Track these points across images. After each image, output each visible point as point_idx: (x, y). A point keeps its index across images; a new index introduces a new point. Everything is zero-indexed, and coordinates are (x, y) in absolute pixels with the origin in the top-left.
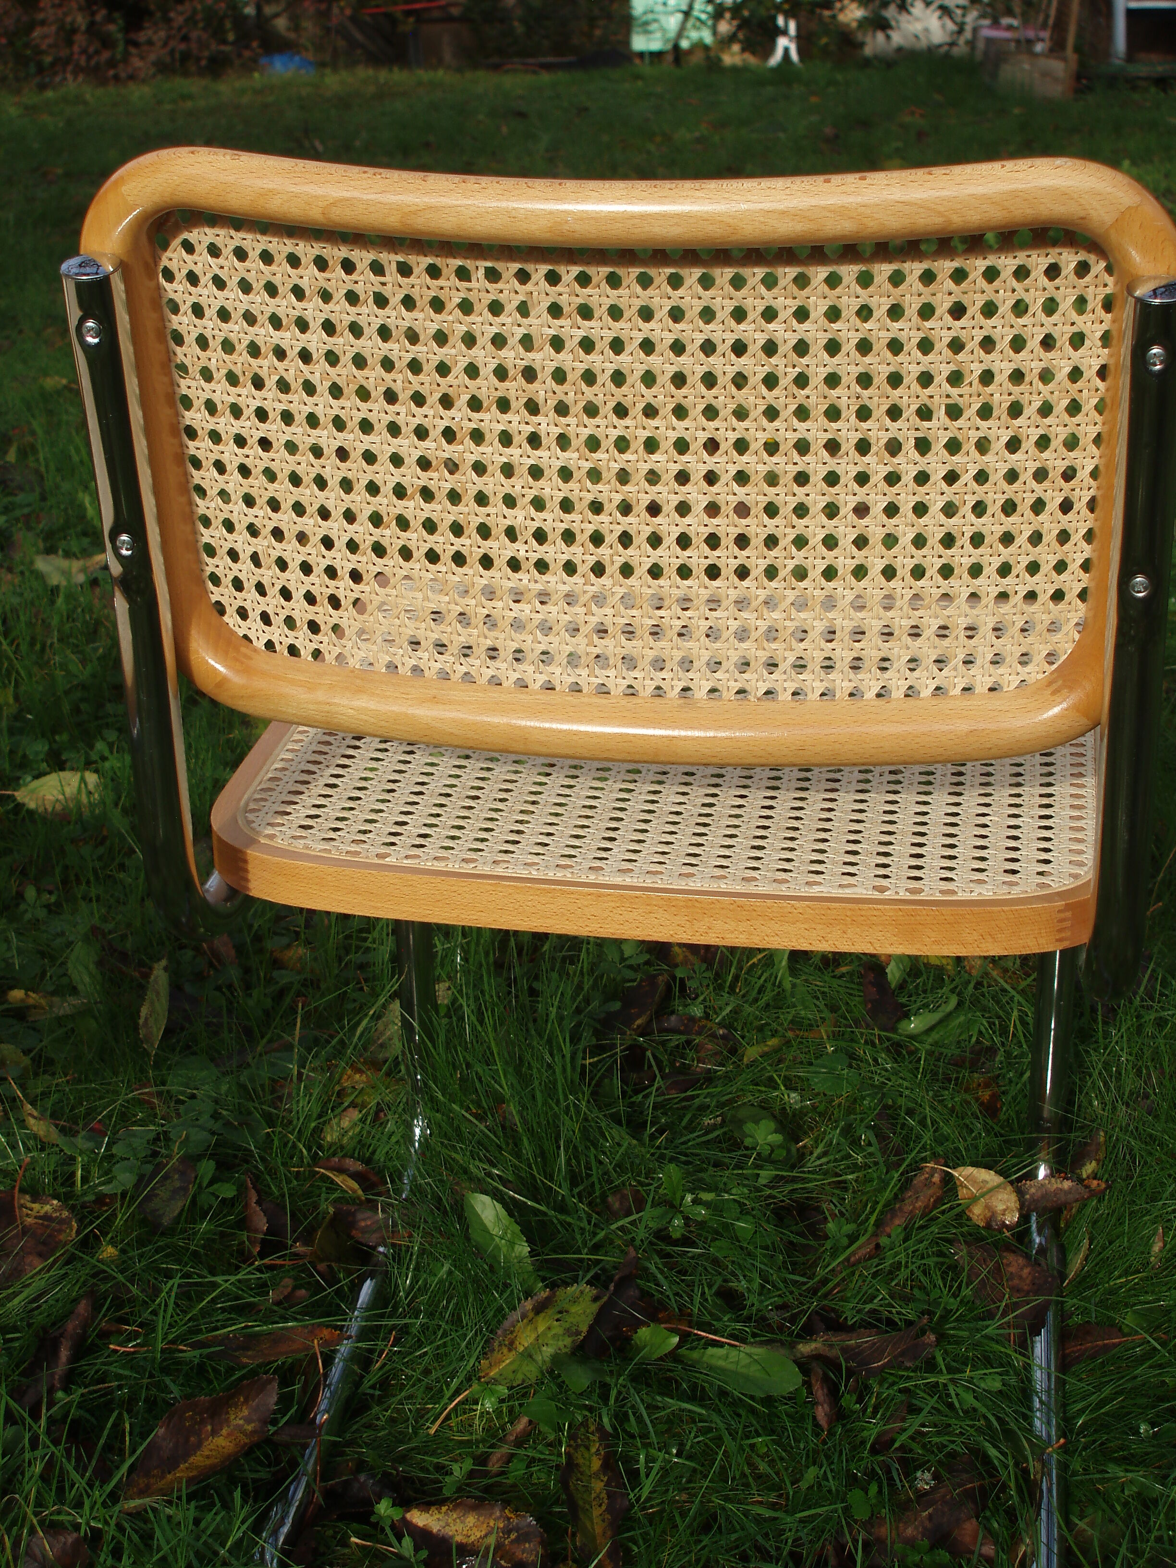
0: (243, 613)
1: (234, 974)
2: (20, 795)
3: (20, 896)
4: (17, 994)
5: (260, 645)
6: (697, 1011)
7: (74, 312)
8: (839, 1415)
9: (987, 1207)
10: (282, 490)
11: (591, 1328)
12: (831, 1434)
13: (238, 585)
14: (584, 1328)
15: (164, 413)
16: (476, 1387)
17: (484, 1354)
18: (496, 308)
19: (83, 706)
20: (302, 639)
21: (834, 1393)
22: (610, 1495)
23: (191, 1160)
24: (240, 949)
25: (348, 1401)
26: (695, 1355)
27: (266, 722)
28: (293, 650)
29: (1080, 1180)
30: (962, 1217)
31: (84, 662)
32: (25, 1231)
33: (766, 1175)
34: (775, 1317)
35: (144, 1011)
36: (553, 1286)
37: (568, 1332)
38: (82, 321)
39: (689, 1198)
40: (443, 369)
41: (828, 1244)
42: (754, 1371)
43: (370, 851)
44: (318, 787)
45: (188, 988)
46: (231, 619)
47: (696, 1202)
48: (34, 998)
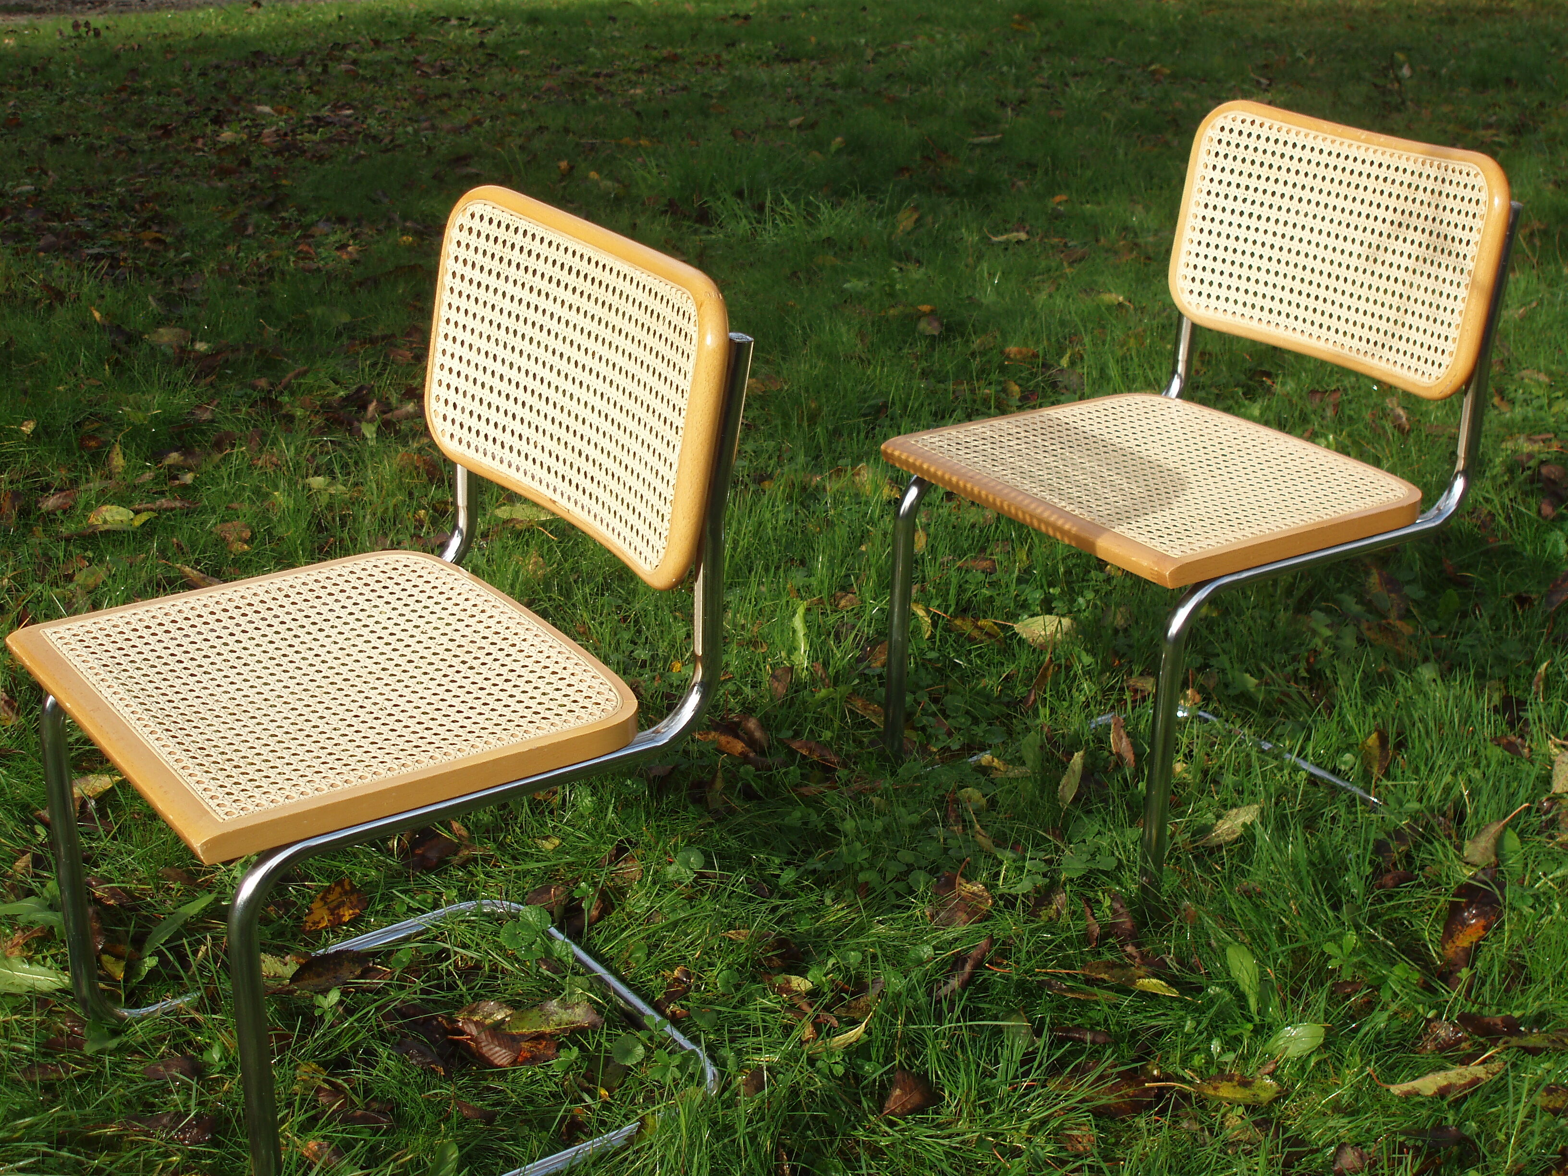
2: (1018, 627)
32: (959, 897)
35: (1063, 783)
48: (996, 763)
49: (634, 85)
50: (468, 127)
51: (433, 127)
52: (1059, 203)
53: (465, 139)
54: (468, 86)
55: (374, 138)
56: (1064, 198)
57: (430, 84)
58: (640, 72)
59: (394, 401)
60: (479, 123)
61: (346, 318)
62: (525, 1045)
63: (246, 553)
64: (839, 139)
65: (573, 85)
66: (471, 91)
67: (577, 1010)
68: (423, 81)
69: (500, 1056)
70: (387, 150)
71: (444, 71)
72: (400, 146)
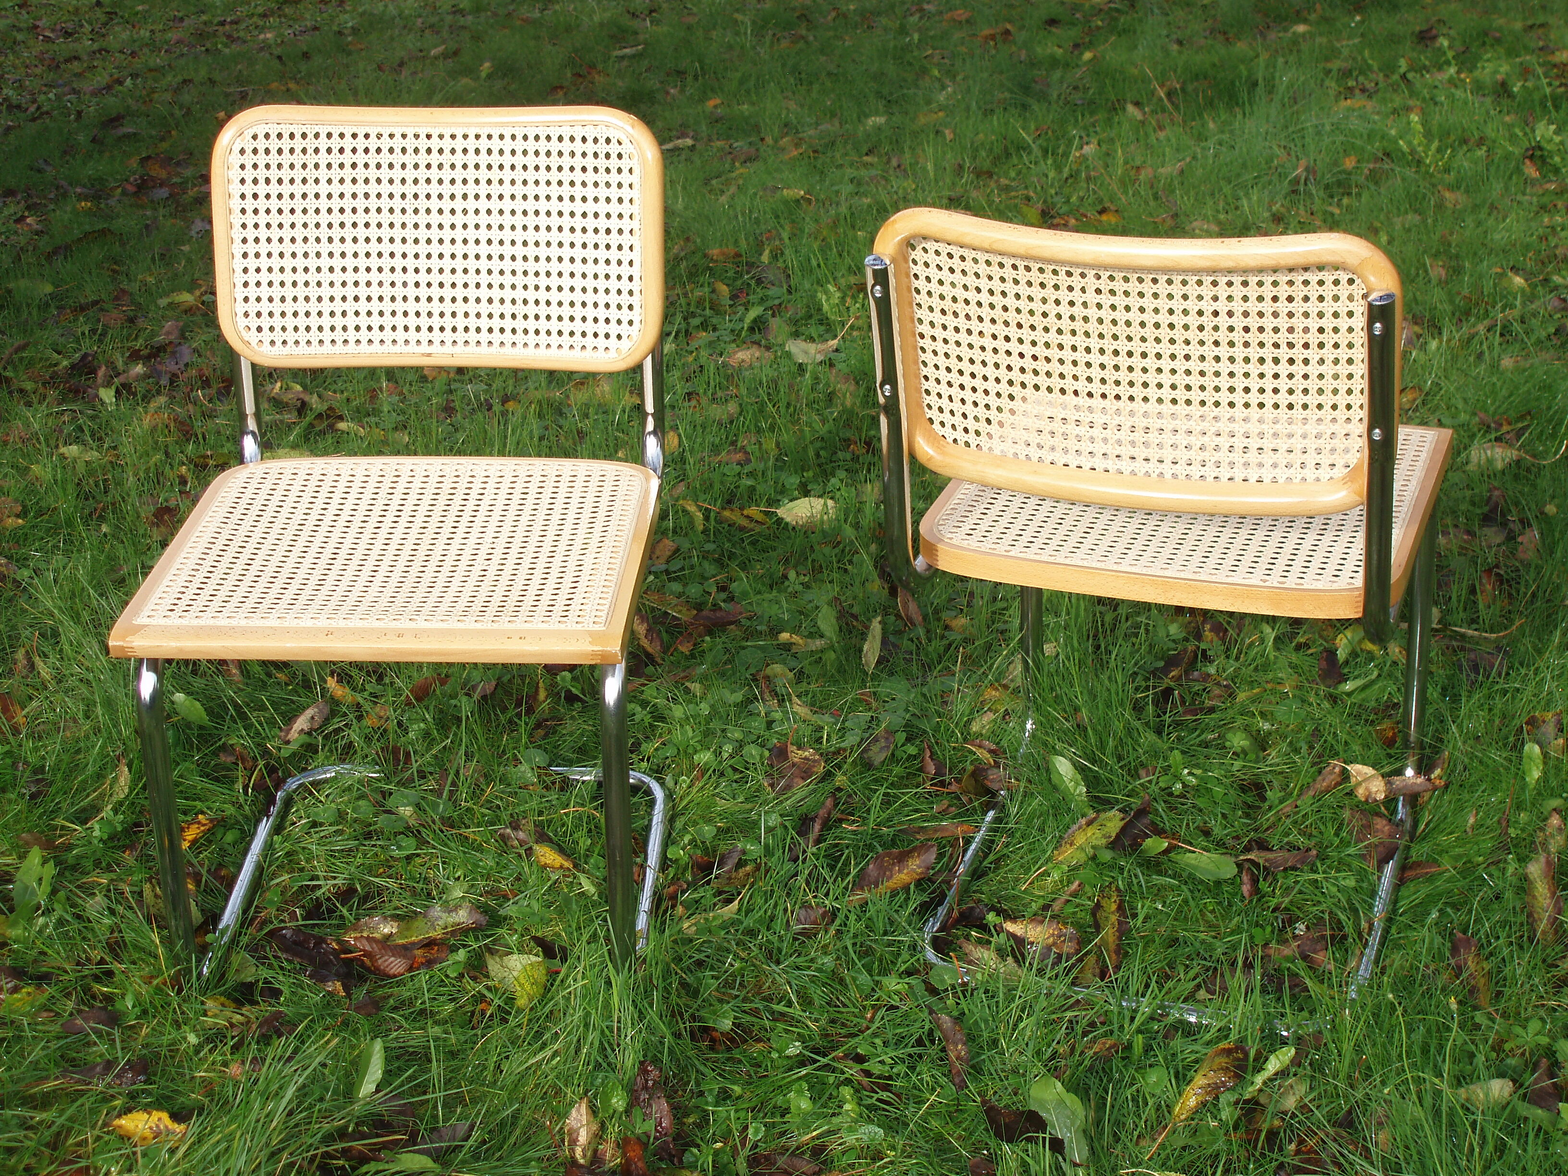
0: (942, 424)
1: (921, 632)
2: (781, 512)
3: (785, 577)
4: (785, 636)
5: (950, 440)
6: (1212, 670)
7: (870, 281)
8: (1256, 890)
9: (1367, 789)
10: (965, 366)
11: (1117, 836)
12: (1251, 901)
13: (941, 410)
14: (1114, 835)
15: (909, 326)
16: (1050, 865)
17: (1056, 848)
18: (1070, 289)
19: (822, 453)
20: (971, 437)
21: (1255, 881)
22: (1119, 922)
23: (890, 733)
24: (925, 618)
25: (975, 871)
26: (1179, 857)
27: (950, 479)
28: (967, 444)
29: (1429, 780)
30: (1350, 794)
31: (823, 422)
32: (794, 765)
33: (1238, 764)
34: (1230, 842)
35: (865, 648)
36: (1098, 812)
37: (1104, 836)
38: (873, 286)
39: (1186, 771)
40: (1045, 315)
41: (1266, 804)
42: (1211, 867)
43: (1001, 549)
44: (977, 514)
45: (892, 638)
46: (936, 426)
47: (1190, 774)
48: (796, 638)
49: (261, 29)
50: (109, 87)
51: (74, 91)
52: (716, 107)
53: (111, 100)
54: (96, 46)
55: (18, 107)
56: (718, 101)
57: (56, 48)
58: (264, 16)
59: (120, 364)
60: (120, 83)
61: (49, 289)
62: (418, 952)
63: (22, 527)
64: (487, 65)
65: (201, 35)
66: (100, 51)
67: (461, 913)
68: (49, 46)
69: (395, 965)
70: (34, 120)
71: (67, 34)
72: (47, 113)
